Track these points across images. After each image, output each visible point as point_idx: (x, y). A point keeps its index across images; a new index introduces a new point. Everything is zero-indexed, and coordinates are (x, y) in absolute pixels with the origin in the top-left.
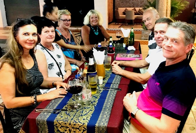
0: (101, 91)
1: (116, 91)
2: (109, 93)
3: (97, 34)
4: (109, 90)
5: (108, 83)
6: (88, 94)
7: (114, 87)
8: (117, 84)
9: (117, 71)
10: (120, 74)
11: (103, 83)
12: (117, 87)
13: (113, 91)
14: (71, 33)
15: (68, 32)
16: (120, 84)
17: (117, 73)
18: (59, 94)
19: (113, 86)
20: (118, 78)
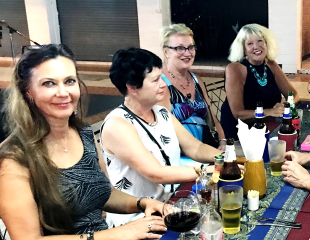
0: (251, 226)
1: (287, 229)
2: (270, 232)
3: (263, 83)
4: (270, 226)
5: (273, 209)
6: (214, 235)
7: (286, 218)
8: (294, 210)
9: (298, 180)
10: (304, 185)
11: (260, 207)
12: (292, 219)
13: (281, 229)
14: (196, 79)
15: (190, 77)
16: (300, 212)
17: (298, 183)
18: (148, 230)
19: (282, 216)
20: (299, 195)
